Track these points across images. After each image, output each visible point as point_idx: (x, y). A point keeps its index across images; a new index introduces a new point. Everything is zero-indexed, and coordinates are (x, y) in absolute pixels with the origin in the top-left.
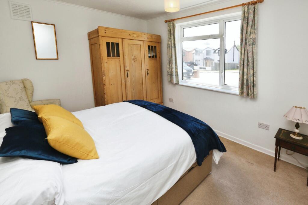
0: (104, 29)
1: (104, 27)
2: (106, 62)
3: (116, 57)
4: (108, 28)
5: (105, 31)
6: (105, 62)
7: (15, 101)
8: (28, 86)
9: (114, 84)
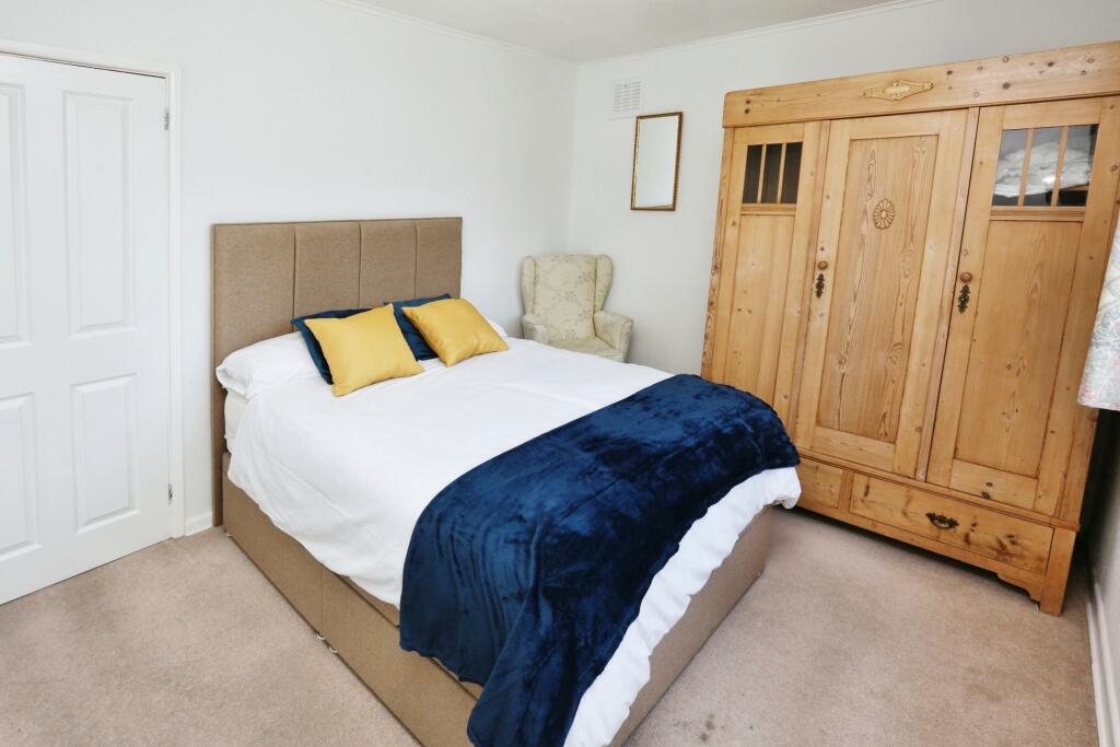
0: (745, 98)
1: (744, 92)
2: (734, 224)
3: (778, 205)
4: (760, 92)
5: (748, 106)
6: (731, 221)
7: (554, 298)
8: (603, 270)
9: (750, 311)
